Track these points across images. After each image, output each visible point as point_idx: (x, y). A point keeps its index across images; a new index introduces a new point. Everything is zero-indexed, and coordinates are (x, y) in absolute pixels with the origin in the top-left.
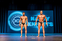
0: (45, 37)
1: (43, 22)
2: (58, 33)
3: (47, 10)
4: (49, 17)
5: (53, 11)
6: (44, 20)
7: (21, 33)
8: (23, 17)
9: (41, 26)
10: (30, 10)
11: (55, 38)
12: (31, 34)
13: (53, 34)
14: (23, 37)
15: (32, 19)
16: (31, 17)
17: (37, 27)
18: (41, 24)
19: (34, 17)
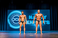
0: (42, 34)
1: (40, 20)
2: (54, 30)
3: (44, 9)
4: (46, 16)
5: (49, 10)
6: (42, 19)
7: (20, 31)
8: (22, 16)
9: (39, 24)
10: (28, 9)
11: (52, 35)
12: (29, 31)
13: (50, 31)
14: (21, 34)
15: (30, 17)
16: (30, 16)
17: (35, 25)
18: (39, 22)
19: (32, 16)
